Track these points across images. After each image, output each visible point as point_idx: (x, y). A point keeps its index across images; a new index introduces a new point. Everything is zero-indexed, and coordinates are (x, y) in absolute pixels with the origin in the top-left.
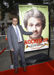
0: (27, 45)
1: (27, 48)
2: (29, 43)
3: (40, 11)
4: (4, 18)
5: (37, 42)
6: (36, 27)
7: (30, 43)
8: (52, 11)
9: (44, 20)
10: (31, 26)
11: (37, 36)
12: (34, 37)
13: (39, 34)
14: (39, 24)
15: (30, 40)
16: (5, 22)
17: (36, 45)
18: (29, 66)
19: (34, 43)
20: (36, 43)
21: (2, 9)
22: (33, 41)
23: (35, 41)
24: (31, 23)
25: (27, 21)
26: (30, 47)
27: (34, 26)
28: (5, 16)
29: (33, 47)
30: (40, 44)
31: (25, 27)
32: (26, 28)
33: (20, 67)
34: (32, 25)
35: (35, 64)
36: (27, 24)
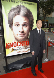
0: (12, 48)
3: (28, 8)
5: (24, 45)
6: (22, 28)
7: (16, 46)
8: (41, 10)
9: (32, 20)
10: (17, 26)
11: (23, 38)
12: (20, 39)
13: (26, 35)
14: (27, 24)
15: (16, 43)
17: (23, 48)
18: (15, 71)
19: (20, 46)
20: (23, 46)
22: (19, 44)
23: (21, 43)
24: (17, 23)
25: (12, 20)
26: (15, 50)
27: (21, 26)
29: (19, 50)
30: (27, 47)
31: (10, 26)
32: (11, 28)
33: (5, 74)
34: (18, 25)
36: (12, 23)
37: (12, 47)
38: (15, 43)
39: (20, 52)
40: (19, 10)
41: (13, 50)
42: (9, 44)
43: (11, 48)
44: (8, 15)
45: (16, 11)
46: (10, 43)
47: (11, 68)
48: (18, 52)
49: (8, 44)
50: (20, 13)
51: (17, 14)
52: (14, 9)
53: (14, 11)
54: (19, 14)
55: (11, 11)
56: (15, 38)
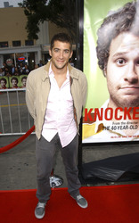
1: (98, 131)
2: (109, 117)
4: (37, 38)
5: (134, 118)
6: (134, 69)
7: (111, 119)
10: (121, 62)
12: (125, 100)
15: (111, 110)
16: (39, 50)
18: (99, 185)
19: (122, 120)
20: (130, 121)
21: (31, 8)
22: (120, 113)
23: (127, 112)
24: (121, 54)
25: (108, 45)
26: (108, 129)
27: (130, 64)
28: (38, 30)
29: (117, 131)
31: (99, 64)
32: (102, 68)
34: (123, 60)
35: (119, 184)
36: (108, 55)
37: (101, 119)
38: (109, 111)
39: (120, 135)
40: (129, 17)
41: (101, 127)
42: (93, 112)
43: (98, 122)
44: (98, 33)
45: (121, 20)
46: (97, 110)
47: (89, 176)
48: (114, 135)
49: (91, 110)
50: (133, 25)
51: (123, 31)
52: (116, 16)
53: (116, 22)
54: (128, 30)
55: (106, 21)
56: (111, 96)
